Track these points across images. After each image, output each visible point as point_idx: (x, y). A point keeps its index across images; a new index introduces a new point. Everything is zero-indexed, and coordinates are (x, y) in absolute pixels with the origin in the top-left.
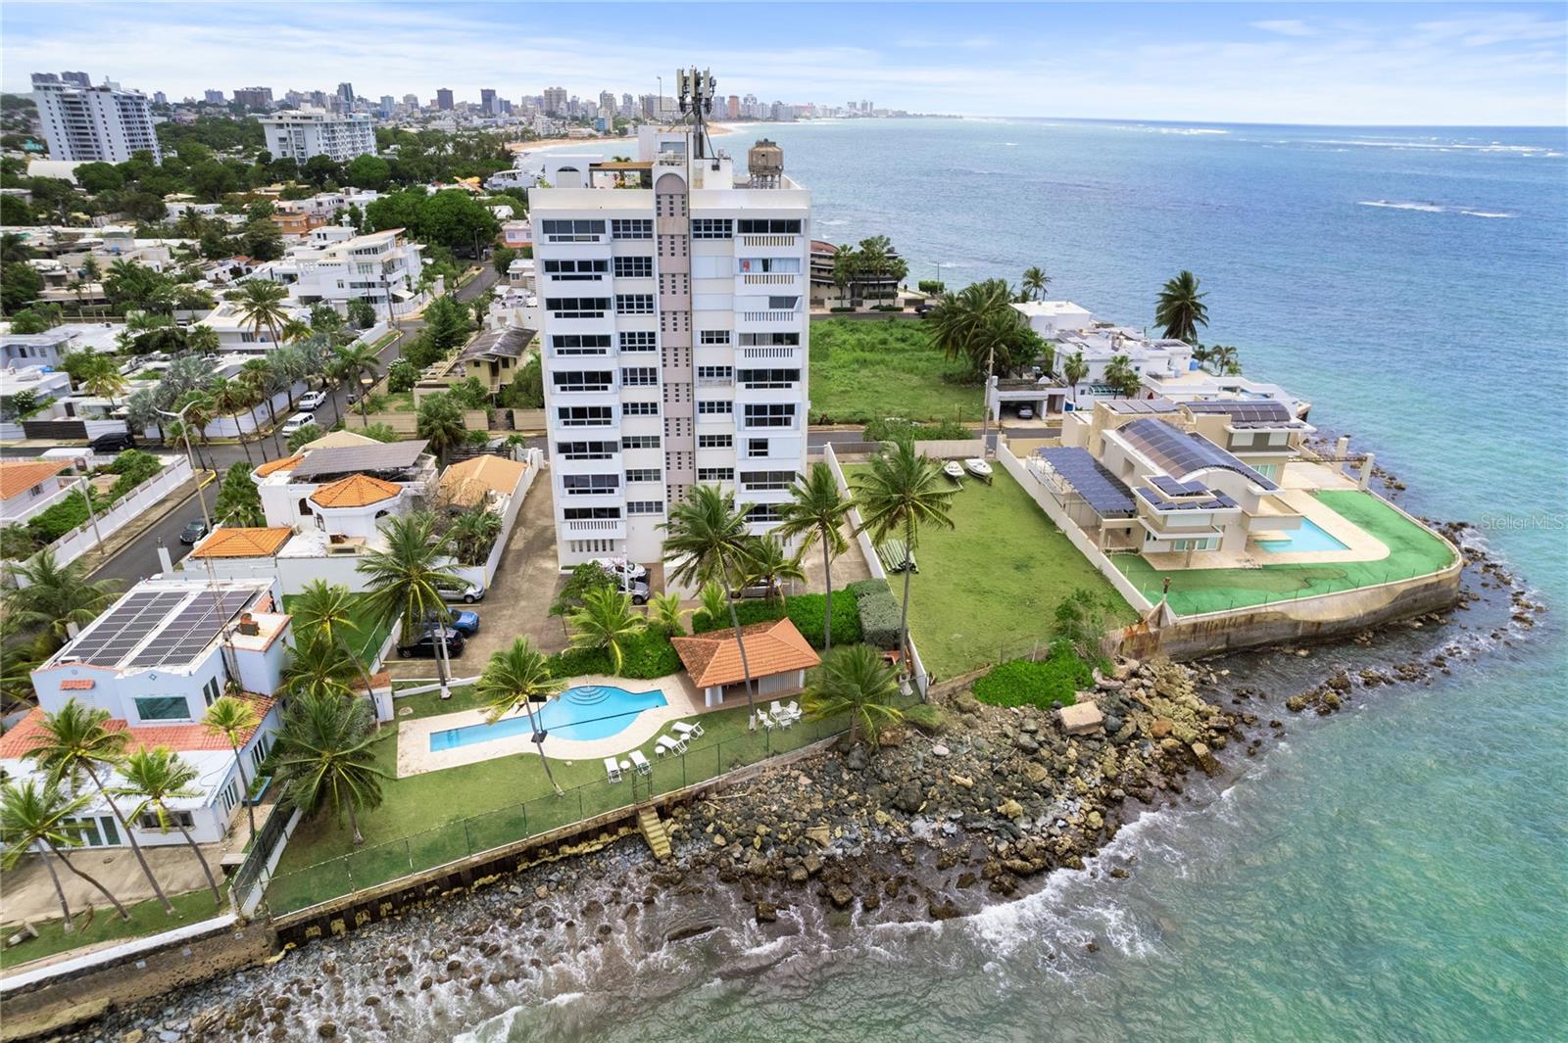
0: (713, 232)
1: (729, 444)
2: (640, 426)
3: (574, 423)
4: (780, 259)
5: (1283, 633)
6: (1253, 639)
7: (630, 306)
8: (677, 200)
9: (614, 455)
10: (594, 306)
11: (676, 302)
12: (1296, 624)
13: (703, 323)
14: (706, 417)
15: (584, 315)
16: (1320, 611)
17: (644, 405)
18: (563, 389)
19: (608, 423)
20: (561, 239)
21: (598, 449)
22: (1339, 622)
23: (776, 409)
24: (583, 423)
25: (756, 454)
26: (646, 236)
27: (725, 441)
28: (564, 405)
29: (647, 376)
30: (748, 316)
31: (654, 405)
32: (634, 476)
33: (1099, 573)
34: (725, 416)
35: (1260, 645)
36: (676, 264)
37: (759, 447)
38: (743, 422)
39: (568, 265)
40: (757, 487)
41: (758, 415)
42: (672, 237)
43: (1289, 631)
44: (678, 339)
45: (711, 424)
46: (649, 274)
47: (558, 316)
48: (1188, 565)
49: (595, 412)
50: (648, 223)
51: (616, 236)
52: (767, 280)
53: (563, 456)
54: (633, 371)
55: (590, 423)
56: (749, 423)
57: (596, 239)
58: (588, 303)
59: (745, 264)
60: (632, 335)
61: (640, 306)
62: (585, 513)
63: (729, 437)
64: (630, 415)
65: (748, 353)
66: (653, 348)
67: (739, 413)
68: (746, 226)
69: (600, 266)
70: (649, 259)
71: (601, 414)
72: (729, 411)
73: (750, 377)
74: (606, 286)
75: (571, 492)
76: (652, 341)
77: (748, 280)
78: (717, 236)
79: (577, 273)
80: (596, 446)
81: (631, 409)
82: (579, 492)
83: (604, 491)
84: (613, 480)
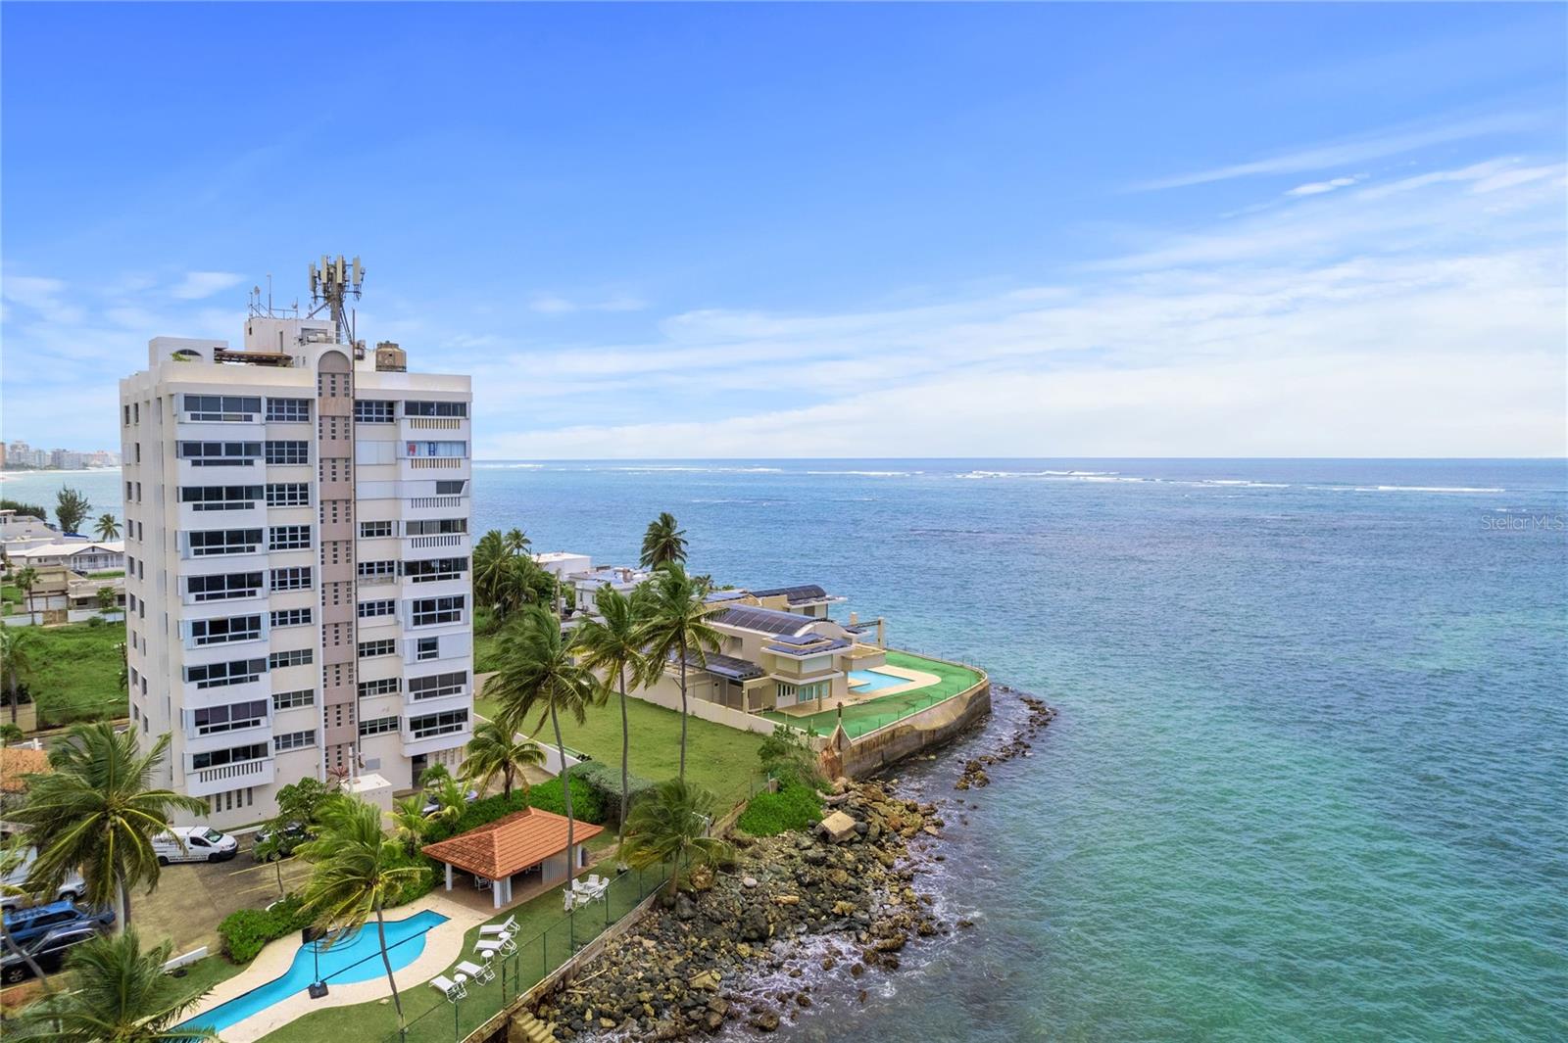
0: (374, 416)
1: (392, 650)
2: (292, 638)
3: (211, 640)
4: (445, 442)
5: (914, 745)
6: (898, 753)
7: (281, 497)
8: (340, 380)
9: (261, 675)
10: (238, 495)
11: (338, 491)
12: (920, 734)
13: (366, 513)
14: (365, 622)
15: (229, 507)
16: (931, 720)
17: (295, 613)
18: (199, 598)
19: (254, 636)
20: (206, 418)
21: (240, 670)
22: (946, 727)
23: (444, 603)
24: (223, 639)
25: (425, 657)
26: (301, 418)
27: (386, 647)
28: (199, 617)
29: (298, 578)
30: (416, 502)
31: (307, 612)
32: (284, 701)
33: (750, 732)
34: (387, 619)
35: (903, 758)
36: (337, 449)
37: (428, 647)
38: (411, 620)
39: (213, 448)
40: (426, 695)
41: (427, 611)
42: (333, 418)
43: (917, 741)
44: (338, 532)
45: (372, 629)
46: (304, 461)
47: (197, 508)
48: (820, 707)
49: (239, 623)
50: (306, 404)
51: (269, 418)
52: (434, 464)
53: (195, 684)
54: (282, 573)
55: (232, 638)
56: (417, 621)
57: (249, 418)
58: (234, 492)
59: (412, 447)
60: (282, 530)
61: (292, 497)
62: (220, 757)
63: (392, 642)
64: (278, 626)
65: (415, 544)
66: (307, 545)
67: (404, 613)
68: (412, 408)
69: (252, 448)
70: (304, 444)
71: (245, 627)
72: (391, 611)
73: (418, 570)
74: (258, 473)
75: (203, 731)
76: (307, 537)
77: (415, 463)
78: (378, 420)
79: (223, 457)
80: (238, 667)
81: (282, 618)
82: (214, 729)
83: (247, 724)
84: (260, 708)
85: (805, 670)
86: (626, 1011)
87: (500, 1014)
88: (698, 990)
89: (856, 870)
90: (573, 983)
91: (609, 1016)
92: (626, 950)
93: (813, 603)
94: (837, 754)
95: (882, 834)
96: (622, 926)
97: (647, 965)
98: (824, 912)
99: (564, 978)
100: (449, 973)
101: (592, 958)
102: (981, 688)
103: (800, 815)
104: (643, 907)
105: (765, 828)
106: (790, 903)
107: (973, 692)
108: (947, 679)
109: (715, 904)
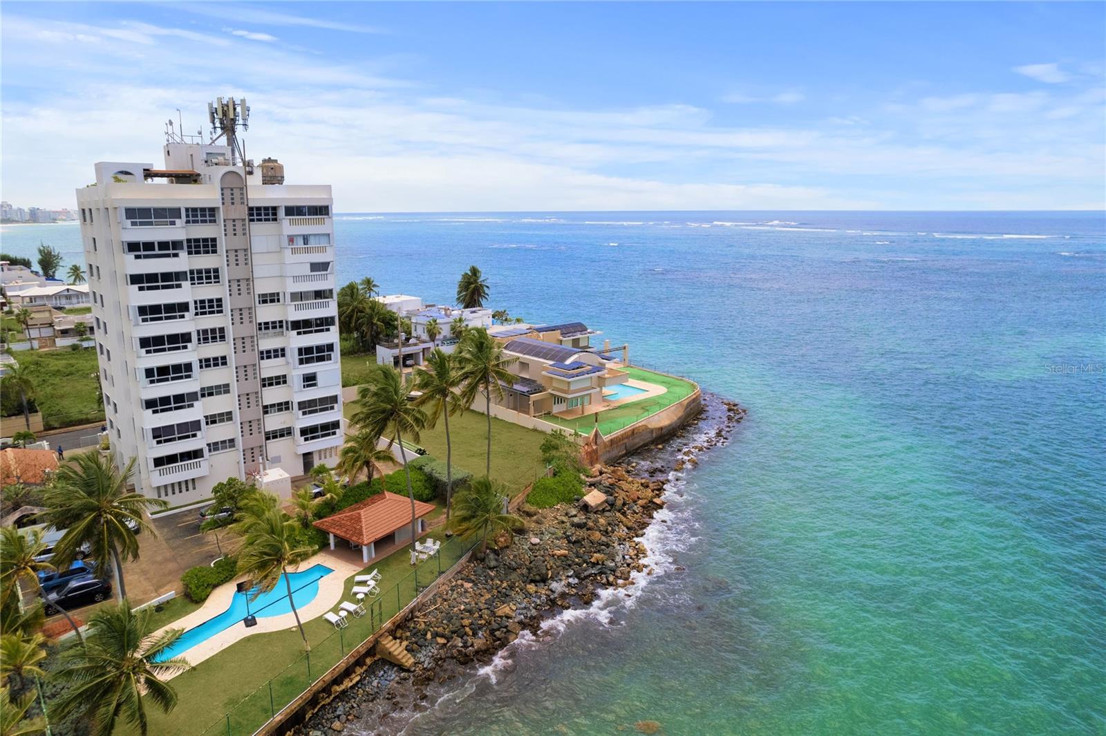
0: (263, 217)
1: (285, 382)
2: (214, 377)
3: (159, 381)
4: (315, 235)
5: (648, 438)
6: (635, 445)
7: (200, 278)
8: (237, 193)
9: (195, 403)
10: (170, 280)
11: (240, 272)
12: (652, 431)
13: (262, 287)
14: (265, 363)
15: (164, 287)
16: (659, 421)
17: (216, 359)
18: (148, 352)
19: (189, 376)
20: (142, 224)
21: (181, 401)
22: (670, 425)
23: (320, 349)
24: (167, 380)
25: (309, 386)
26: (211, 221)
27: (281, 380)
28: (149, 366)
29: (216, 335)
30: (296, 278)
31: (224, 358)
32: (212, 420)
33: (535, 430)
34: (280, 360)
35: (639, 447)
36: (238, 242)
37: (310, 380)
38: (297, 362)
39: (149, 246)
40: (311, 412)
41: (307, 355)
42: (234, 221)
43: (650, 435)
44: (242, 302)
45: (271, 368)
46: (214, 252)
47: (141, 289)
48: (583, 412)
49: (177, 368)
50: (213, 211)
51: (188, 222)
52: (308, 251)
53: (150, 411)
54: (205, 332)
55: (173, 379)
56: (301, 362)
57: (173, 223)
58: (167, 277)
59: (291, 239)
60: (202, 302)
61: (208, 278)
62: (172, 459)
63: (284, 376)
64: (204, 369)
65: (297, 308)
66: (221, 312)
67: (293, 356)
68: (290, 211)
69: (177, 245)
70: (214, 240)
71: (182, 371)
72: (283, 355)
73: (302, 326)
74: (182, 262)
75: (159, 442)
76: (221, 306)
77: (294, 251)
78: (266, 220)
79: (157, 252)
80: (179, 398)
81: (206, 363)
82: (166, 441)
83: (188, 437)
84: (196, 425)
85: (572, 388)
86: (454, 632)
87: (370, 637)
88: (501, 617)
89: (606, 532)
90: (418, 614)
91: (442, 636)
92: (452, 590)
93: (579, 336)
94: (594, 447)
95: (624, 504)
96: (449, 574)
97: (466, 601)
98: (585, 561)
99: (412, 611)
100: (336, 610)
101: (430, 596)
102: (694, 396)
103: (569, 493)
104: (464, 560)
105: (545, 502)
106: (562, 555)
107: (690, 400)
108: (671, 390)
109: (511, 557)
